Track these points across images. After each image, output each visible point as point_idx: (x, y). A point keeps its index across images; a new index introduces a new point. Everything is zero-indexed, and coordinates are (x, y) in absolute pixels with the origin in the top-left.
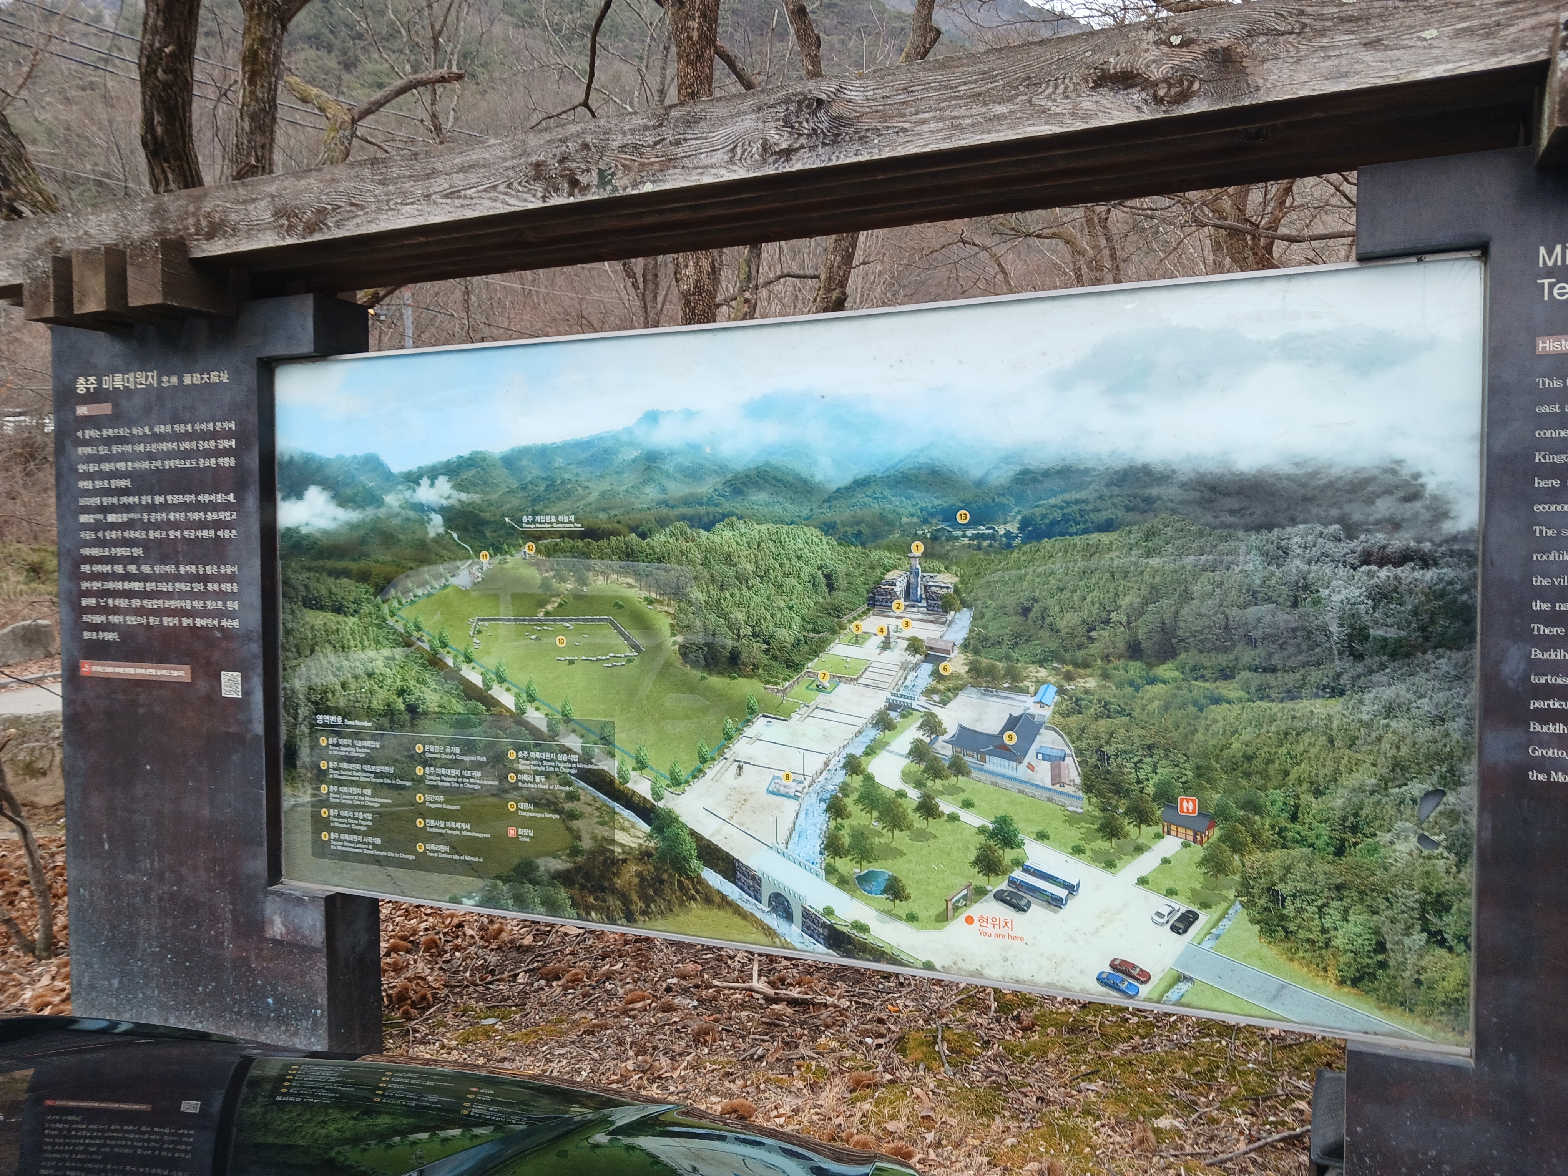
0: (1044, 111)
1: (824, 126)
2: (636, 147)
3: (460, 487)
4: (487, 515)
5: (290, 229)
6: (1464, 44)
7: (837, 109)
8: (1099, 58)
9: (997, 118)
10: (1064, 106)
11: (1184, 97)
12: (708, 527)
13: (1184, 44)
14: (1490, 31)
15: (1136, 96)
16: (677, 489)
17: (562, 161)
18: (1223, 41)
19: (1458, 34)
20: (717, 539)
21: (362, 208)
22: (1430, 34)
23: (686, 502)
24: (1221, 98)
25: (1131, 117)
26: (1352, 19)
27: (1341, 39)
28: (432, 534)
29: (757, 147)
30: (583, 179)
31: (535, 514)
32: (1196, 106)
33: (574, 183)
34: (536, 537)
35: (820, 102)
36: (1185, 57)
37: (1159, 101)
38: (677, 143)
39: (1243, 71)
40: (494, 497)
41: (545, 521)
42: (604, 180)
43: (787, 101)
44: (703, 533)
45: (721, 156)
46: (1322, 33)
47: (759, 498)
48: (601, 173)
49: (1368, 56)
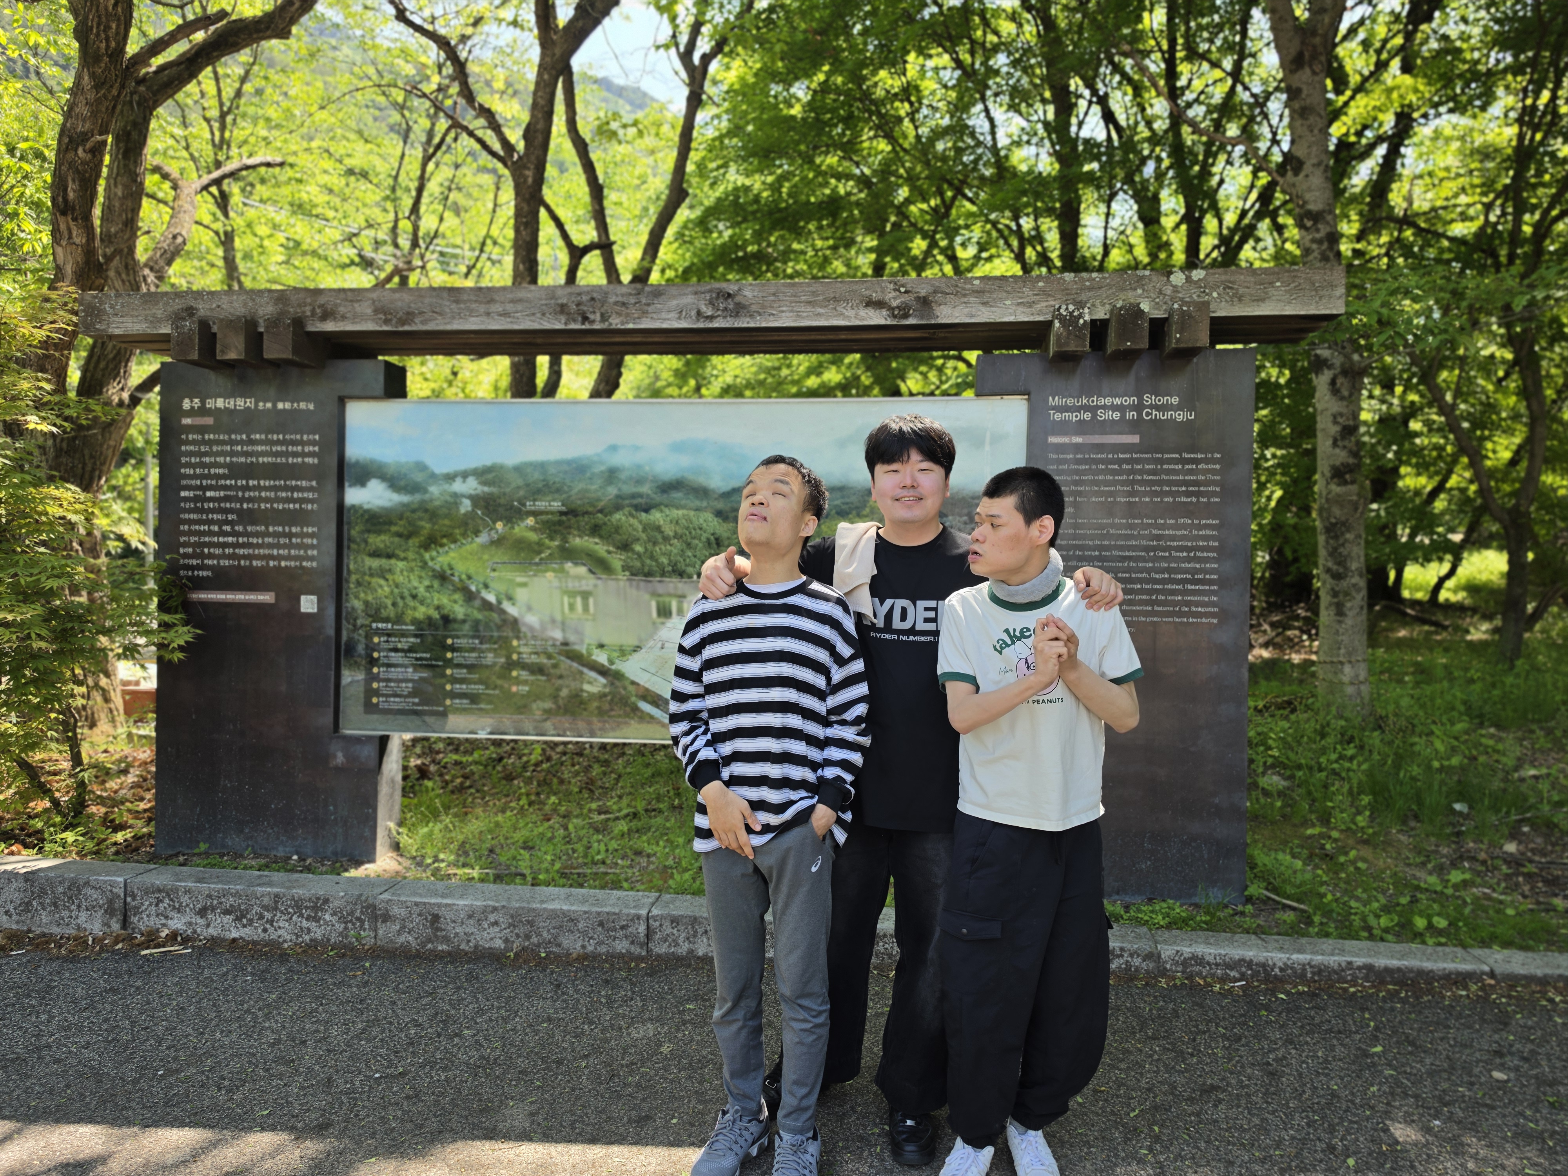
0: (842, 314)
1: (731, 307)
2: (624, 304)
3: (484, 483)
4: (502, 501)
5: (387, 322)
6: (1021, 309)
7: (738, 299)
8: (868, 293)
9: (819, 314)
10: (851, 313)
11: (906, 316)
12: (647, 511)
13: (906, 292)
14: (1030, 305)
15: (885, 312)
16: (628, 489)
17: (578, 305)
18: (923, 293)
19: (1019, 304)
20: (651, 517)
21: (440, 314)
22: (1008, 302)
23: (634, 496)
24: (922, 318)
25: (882, 322)
26: (977, 292)
27: (972, 299)
28: (463, 510)
29: (693, 313)
30: (592, 317)
31: (535, 500)
32: (911, 321)
33: (585, 319)
34: (534, 514)
35: (729, 295)
36: (906, 298)
37: (895, 316)
38: (648, 305)
39: (931, 308)
40: (508, 490)
41: (541, 505)
42: (604, 318)
43: (710, 291)
44: (644, 515)
45: (673, 315)
46: (965, 295)
47: (677, 495)
48: (602, 315)
49: (983, 309)
